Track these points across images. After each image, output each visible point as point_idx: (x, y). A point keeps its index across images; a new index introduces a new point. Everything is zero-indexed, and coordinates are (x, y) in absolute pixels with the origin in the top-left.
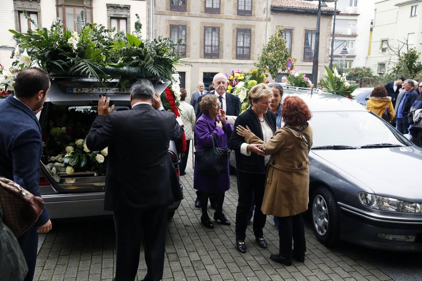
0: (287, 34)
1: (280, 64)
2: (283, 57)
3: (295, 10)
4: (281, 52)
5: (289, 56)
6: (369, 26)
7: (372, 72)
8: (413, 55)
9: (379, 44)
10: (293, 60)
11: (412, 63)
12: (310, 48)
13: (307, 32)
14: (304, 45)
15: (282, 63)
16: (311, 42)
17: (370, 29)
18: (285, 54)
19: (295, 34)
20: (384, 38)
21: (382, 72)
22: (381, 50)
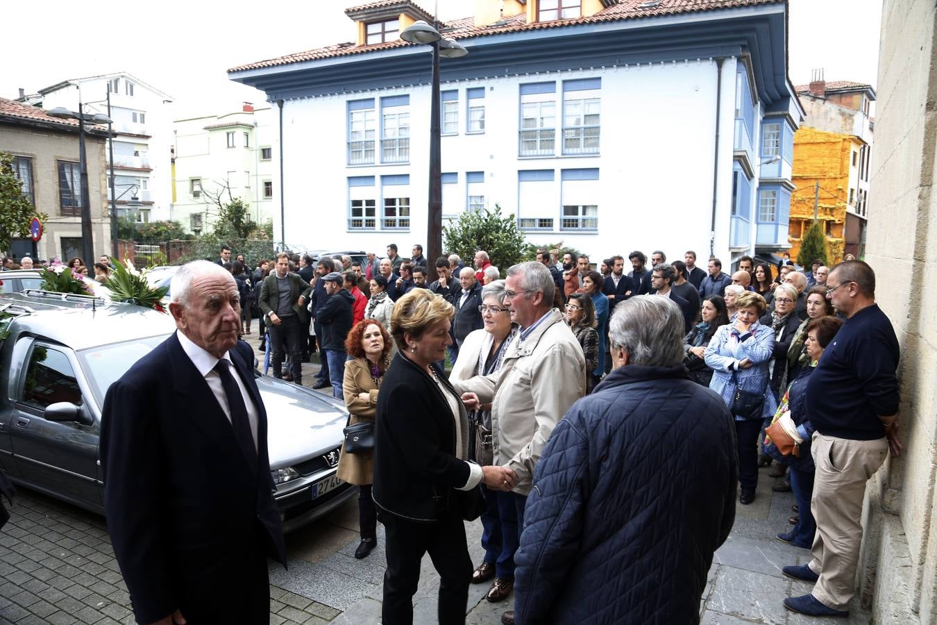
0: (21, 166)
1: (14, 224)
2: (20, 212)
3: (33, 124)
4: (13, 202)
5: (31, 210)
6: (170, 156)
7: (183, 229)
8: (239, 207)
9: (188, 184)
10: (42, 217)
11: (239, 221)
12: (72, 193)
13: (62, 166)
14: (58, 187)
15: (19, 222)
16: (72, 182)
17: (170, 160)
18: (23, 206)
19: (37, 166)
20: (195, 176)
21: (198, 229)
22: (192, 195)
